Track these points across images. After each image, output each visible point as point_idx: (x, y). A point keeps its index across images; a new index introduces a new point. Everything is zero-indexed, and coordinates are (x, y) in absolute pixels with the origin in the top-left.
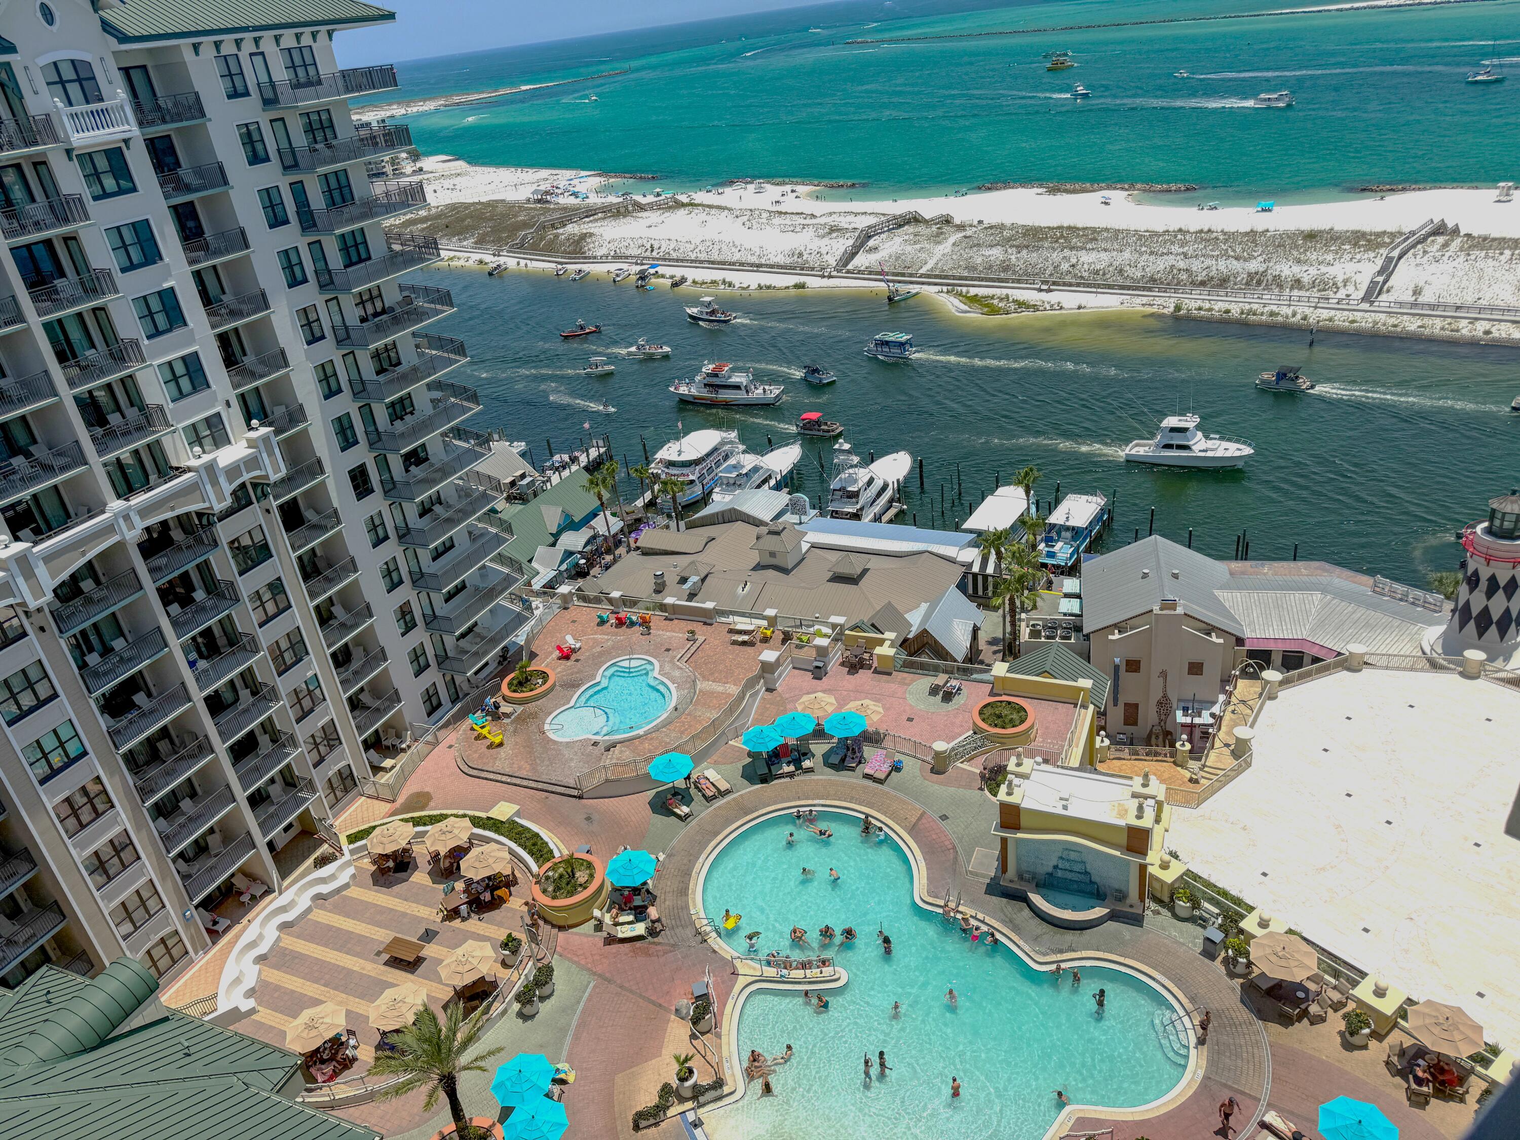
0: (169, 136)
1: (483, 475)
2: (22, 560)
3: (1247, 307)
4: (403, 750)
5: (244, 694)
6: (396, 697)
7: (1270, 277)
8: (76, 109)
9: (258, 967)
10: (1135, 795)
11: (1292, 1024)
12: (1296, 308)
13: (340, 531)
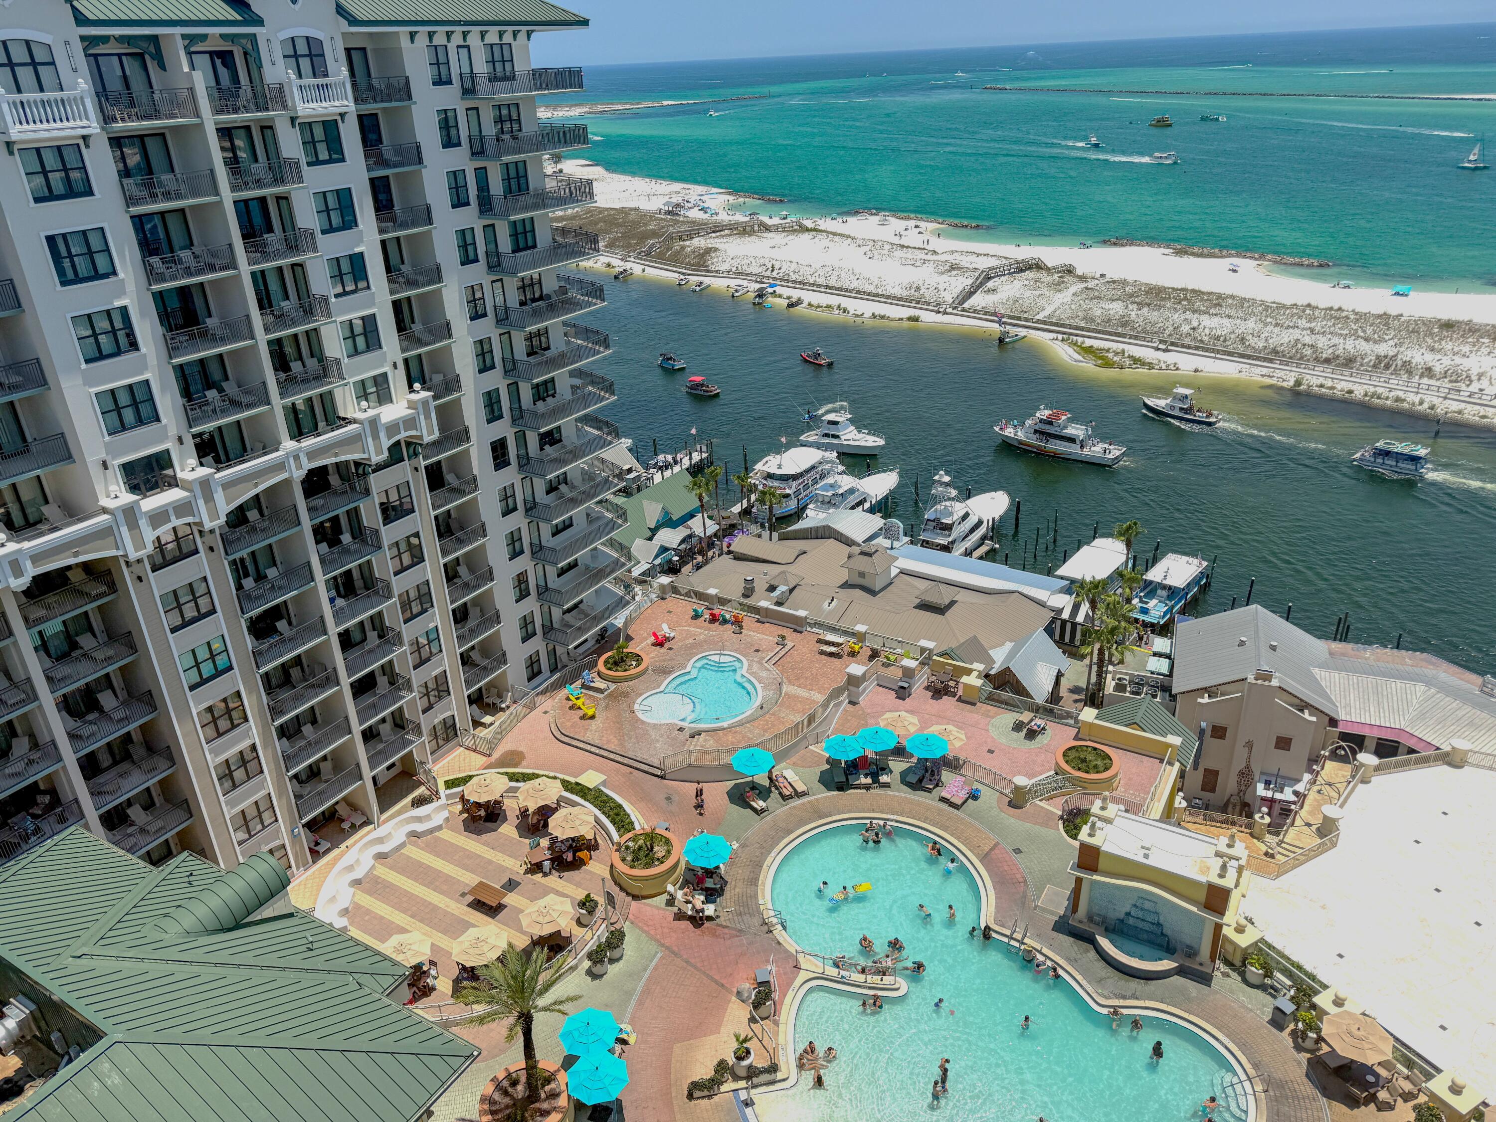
0: (376, 114)
1: (608, 462)
2: (205, 484)
3: (1372, 389)
4: (502, 710)
5: (372, 635)
6: (503, 659)
7: (1399, 363)
8: (304, 82)
9: (353, 890)
10: (1218, 855)
11: (1359, 1107)
12: (1424, 397)
13: (476, 498)
